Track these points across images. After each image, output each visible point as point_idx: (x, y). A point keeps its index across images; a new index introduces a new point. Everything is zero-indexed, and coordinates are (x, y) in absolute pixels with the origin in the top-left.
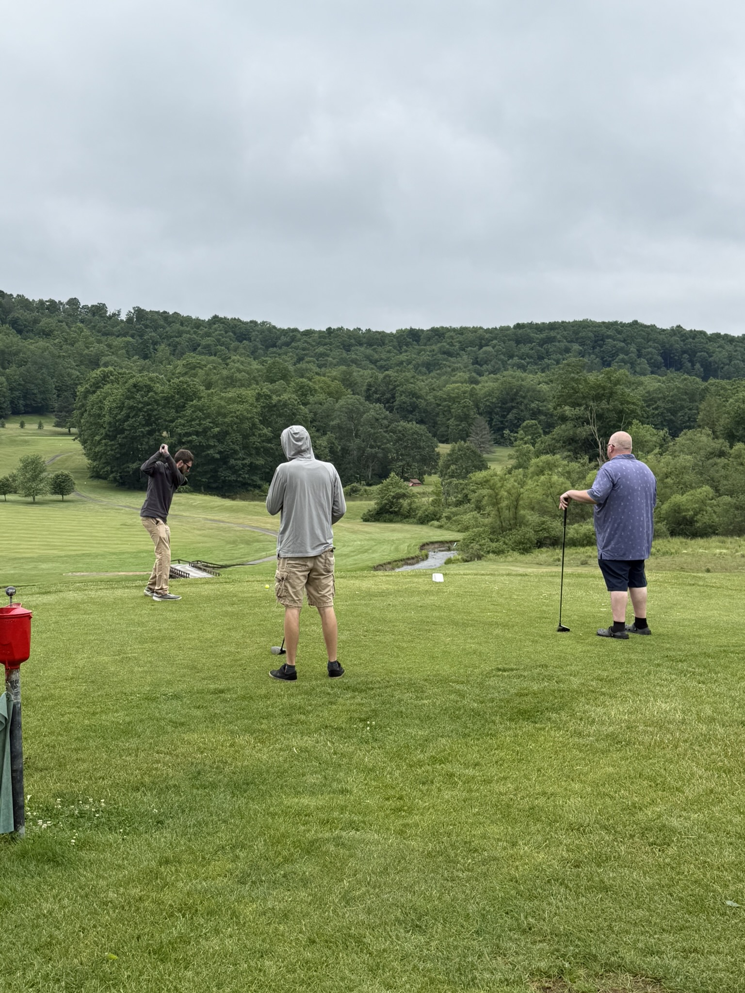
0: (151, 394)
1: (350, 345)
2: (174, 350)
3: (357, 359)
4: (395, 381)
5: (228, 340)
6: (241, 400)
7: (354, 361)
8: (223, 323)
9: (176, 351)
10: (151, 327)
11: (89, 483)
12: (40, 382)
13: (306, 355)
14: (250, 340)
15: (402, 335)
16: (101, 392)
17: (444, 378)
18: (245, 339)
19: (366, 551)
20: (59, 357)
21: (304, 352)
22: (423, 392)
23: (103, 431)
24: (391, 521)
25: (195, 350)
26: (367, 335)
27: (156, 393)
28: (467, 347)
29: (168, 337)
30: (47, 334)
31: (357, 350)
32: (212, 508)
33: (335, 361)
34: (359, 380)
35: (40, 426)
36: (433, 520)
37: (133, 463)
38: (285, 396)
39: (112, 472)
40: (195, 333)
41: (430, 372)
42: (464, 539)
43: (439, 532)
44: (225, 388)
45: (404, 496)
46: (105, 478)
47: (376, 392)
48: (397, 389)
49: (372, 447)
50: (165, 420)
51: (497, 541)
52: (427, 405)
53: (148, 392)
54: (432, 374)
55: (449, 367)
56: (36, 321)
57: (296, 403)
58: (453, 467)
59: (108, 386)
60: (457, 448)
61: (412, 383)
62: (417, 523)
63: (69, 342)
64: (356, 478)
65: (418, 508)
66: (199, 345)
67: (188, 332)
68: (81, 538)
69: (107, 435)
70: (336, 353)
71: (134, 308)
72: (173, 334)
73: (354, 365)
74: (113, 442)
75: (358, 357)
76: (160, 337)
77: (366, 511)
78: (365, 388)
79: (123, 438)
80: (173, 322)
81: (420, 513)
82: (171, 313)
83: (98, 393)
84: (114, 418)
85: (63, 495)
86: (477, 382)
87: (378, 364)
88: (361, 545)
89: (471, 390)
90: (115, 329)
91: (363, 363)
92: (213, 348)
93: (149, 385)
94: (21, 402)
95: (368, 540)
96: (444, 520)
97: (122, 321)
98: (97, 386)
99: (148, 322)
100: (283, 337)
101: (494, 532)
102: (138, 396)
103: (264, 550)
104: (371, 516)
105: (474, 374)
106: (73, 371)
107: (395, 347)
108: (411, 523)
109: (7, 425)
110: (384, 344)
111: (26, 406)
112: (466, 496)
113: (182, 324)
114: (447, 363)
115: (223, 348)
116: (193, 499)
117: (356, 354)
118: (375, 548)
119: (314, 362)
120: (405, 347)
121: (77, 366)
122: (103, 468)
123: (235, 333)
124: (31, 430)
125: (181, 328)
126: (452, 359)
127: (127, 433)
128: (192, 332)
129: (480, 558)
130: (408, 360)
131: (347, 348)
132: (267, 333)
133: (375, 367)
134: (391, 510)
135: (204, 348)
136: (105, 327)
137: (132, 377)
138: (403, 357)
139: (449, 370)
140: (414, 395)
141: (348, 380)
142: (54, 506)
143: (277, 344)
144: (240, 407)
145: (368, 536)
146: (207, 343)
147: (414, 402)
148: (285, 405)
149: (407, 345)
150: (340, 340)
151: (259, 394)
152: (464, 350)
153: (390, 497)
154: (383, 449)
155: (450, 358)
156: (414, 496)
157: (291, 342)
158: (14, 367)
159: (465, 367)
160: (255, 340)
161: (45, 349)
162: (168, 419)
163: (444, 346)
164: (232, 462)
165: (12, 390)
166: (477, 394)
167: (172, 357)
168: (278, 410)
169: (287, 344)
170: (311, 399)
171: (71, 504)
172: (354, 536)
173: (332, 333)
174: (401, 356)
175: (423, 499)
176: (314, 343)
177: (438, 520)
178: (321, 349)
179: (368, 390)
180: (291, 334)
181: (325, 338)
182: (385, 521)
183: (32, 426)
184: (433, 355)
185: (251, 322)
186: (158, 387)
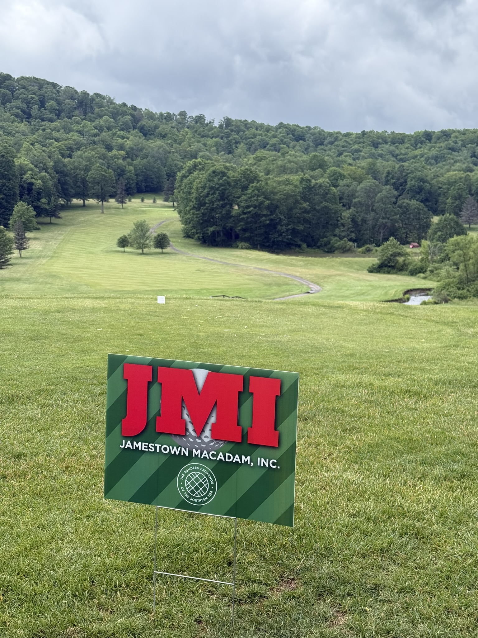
0: (225, 178)
1: (379, 143)
2: (250, 148)
3: (382, 154)
4: (408, 170)
5: (288, 140)
6: (288, 182)
7: (381, 156)
8: (286, 128)
9: (251, 148)
10: (235, 131)
11: (182, 241)
12: (156, 170)
13: (344, 151)
14: (304, 140)
15: (418, 136)
16: (192, 176)
17: (446, 167)
18: (301, 139)
19: (363, 294)
20: (170, 153)
21: (343, 149)
22: (428, 178)
23: (191, 204)
24: (389, 273)
25: (265, 147)
26: (391, 136)
27: (228, 177)
28: (468, 144)
29: (246, 139)
30: (163, 136)
31: (383, 147)
32: (262, 260)
33: (366, 155)
34: (381, 169)
35: (155, 201)
36: (420, 272)
37: (211, 227)
38: (320, 181)
39: (197, 233)
40: (266, 135)
41: (437, 164)
42: (437, 287)
43: (423, 281)
44: (279, 174)
45: (399, 254)
46: (192, 238)
47: (392, 178)
48: (409, 175)
49: (383, 218)
50: (234, 197)
51: (463, 289)
52: (431, 188)
53: (223, 176)
54: (439, 165)
55: (453, 159)
56: (156, 127)
57: (328, 185)
58: (439, 233)
59: (197, 172)
60: (443, 219)
61: (420, 171)
62: (408, 275)
63: (178, 141)
64: (371, 241)
65: (410, 264)
66: (268, 144)
67: (261, 135)
68: (166, 278)
69: (194, 207)
70: (368, 149)
71: (224, 118)
72: (250, 136)
73: (380, 158)
74: (198, 212)
75: (383, 153)
76: (241, 138)
77: (370, 265)
78: (384, 175)
79: (205, 209)
80: (251, 127)
81: (410, 267)
82: (249, 121)
83: (190, 177)
84: (199, 195)
85: (162, 248)
86: (471, 171)
87: (399, 157)
88: (361, 290)
89: (466, 177)
90: (210, 133)
91: (387, 157)
92: (278, 146)
93: (224, 172)
94: (143, 184)
95: (367, 286)
96: (428, 273)
97: (215, 127)
98: (190, 172)
99: (233, 128)
100: (329, 138)
101: (461, 282)
102: (216, 179)
103: (289, 291)
104: (375, 269)
105: (471, 165)
106: (179, 163)
107: (412, 145)
108: (404, 275)
109: (133, 200)
110: (404, 142)
111: (146, 187)
112: (447, 255)
113: (257, 129)
114: (451, 157)
115: (285, 146)
116: (250, 254)
117: (382, 150)
118: (370, 292)
119: (350, 156)
120: (419, 145)
121: (182, 159)
122: (191, 230)
123: (293, 135)
124: (148, 203)
125: (256, 132)
126: (456, 153)
127: (207, 205)
128: (263, 134)
129: (446, 301)
130: (421, 154)
131: (376, 145)
132: (317, 135)
133: (396, 160)
134: (389, 264)
135: (271, 146)
136: (204, 131)
137: (213, 166)
138: (418, 152)
139: (452, 161)
140: (422, 180)
141: (372, 169)
142: (156, 256)
143: (325, 143)
144: (287, 188)
145: (368, 283)
146: (274, 142)
147: (422, 186)
148: (321, 186)
149: (421, 143)
150: (371, 140)
151: (302, 178)
152: (465, 146)
153: (389, 255)
154: (391, 220)
155: (453, 153)
156: (407, 254)
157: (335, 141)
158: (139, 159)
159: (465, 159)
160: (308, 140)
161: (160, 147)
162: (236, 196)
163: (449, 144)
164: (279, 227)
165: (137, 175)
166: (470, 180)
167: (248, 153)
168: (316, 190)
169: (331, 143)
170: (341, 183)
171: (168, 255)
172: (358, 283)
173: (365, 134)
174: (416, 151)
175: (415, 258)
176: (351, 142)
177: (424, 273)
178: (356, 147)
179: (387, 176)
180: (335, 135)
181: (360, 138)
182: (384, 273)
183: (149, 201)
184: (441, 150)
185: (307, 127)
186: (231, 173)
